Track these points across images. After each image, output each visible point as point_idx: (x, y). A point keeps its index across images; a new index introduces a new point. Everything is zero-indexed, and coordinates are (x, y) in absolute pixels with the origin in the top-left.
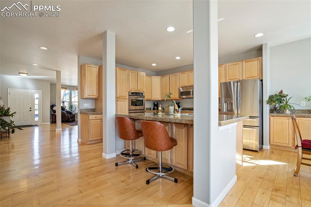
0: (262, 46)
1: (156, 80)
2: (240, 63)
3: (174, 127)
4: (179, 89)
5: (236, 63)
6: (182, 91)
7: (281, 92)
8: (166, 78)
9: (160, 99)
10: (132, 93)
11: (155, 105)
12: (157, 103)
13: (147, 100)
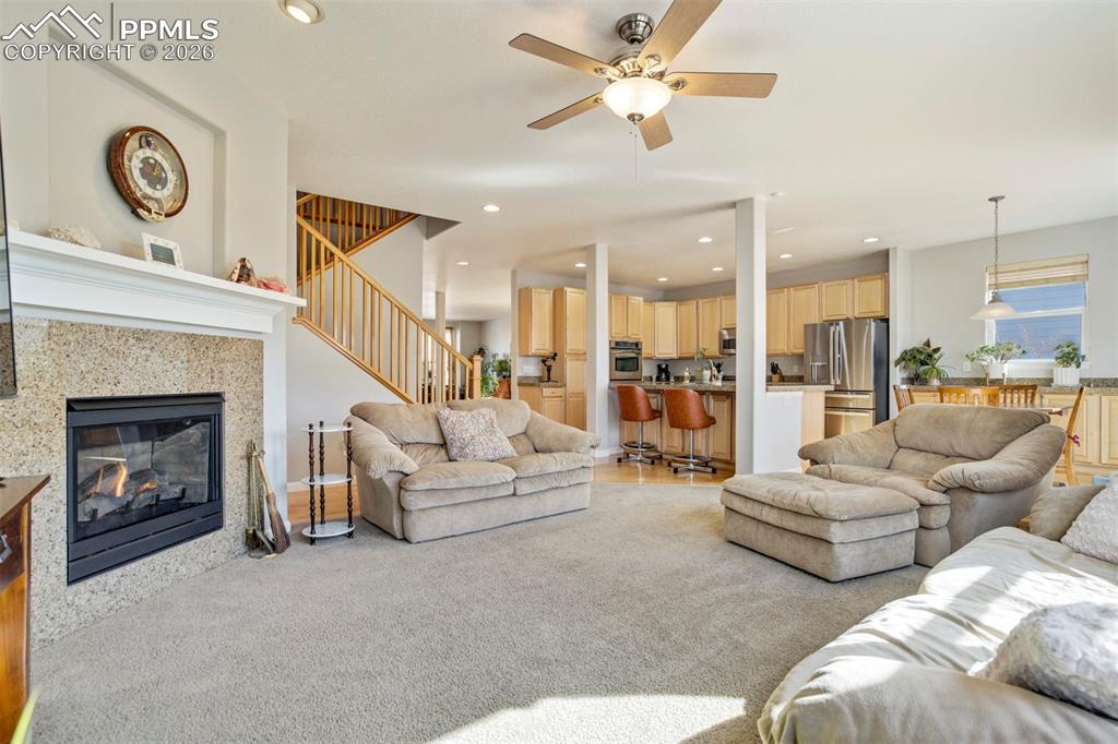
0: (888, 251)
1: (666, 311)
2: (849, 282)
3: (712, 401)
4: (721, 334)
5: (842, 282)
6: (727, 338)
7: (928, 344)
8: (690, 307)
9: (675, 356)
10: (617, 343)
11: (660, 369)
12: (667, 366)
13: (646, 358)
